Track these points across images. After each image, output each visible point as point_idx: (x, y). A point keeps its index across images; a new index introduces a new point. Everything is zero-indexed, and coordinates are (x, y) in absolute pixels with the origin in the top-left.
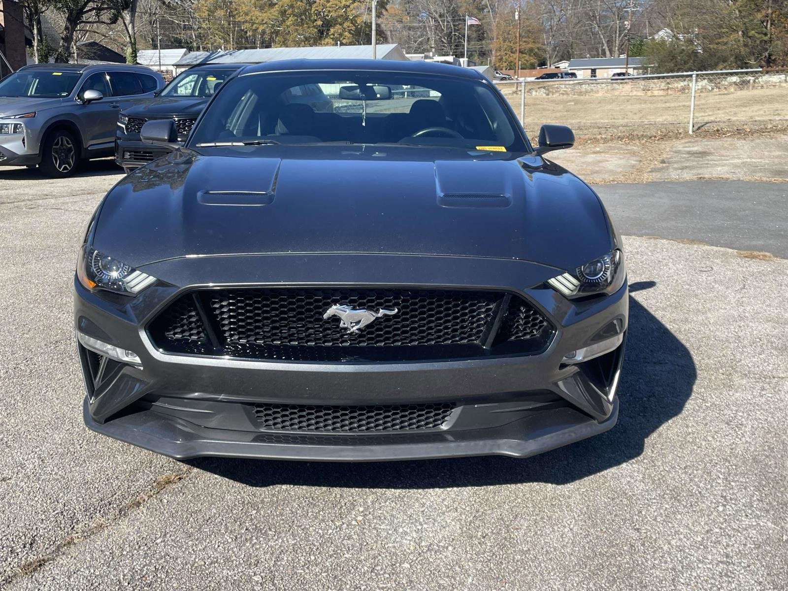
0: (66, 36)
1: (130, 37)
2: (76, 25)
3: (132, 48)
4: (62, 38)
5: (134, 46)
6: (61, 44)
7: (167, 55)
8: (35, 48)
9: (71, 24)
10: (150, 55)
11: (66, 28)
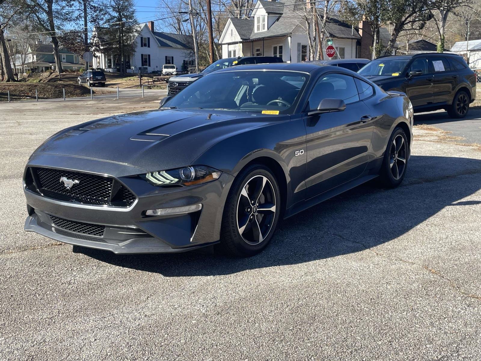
0: (393, 39)
1: (441, 35)
2: (399, 32)
3: (441, 42)
4: (390, 41)
5: (442, 41)
6: (389, 44)
7: (472, 44)
8: (374, 47)
9: (396, 32)
10: (460, 45)
11: (393, 34)
